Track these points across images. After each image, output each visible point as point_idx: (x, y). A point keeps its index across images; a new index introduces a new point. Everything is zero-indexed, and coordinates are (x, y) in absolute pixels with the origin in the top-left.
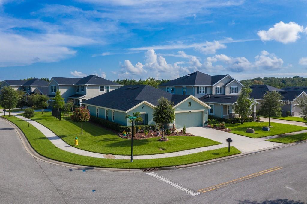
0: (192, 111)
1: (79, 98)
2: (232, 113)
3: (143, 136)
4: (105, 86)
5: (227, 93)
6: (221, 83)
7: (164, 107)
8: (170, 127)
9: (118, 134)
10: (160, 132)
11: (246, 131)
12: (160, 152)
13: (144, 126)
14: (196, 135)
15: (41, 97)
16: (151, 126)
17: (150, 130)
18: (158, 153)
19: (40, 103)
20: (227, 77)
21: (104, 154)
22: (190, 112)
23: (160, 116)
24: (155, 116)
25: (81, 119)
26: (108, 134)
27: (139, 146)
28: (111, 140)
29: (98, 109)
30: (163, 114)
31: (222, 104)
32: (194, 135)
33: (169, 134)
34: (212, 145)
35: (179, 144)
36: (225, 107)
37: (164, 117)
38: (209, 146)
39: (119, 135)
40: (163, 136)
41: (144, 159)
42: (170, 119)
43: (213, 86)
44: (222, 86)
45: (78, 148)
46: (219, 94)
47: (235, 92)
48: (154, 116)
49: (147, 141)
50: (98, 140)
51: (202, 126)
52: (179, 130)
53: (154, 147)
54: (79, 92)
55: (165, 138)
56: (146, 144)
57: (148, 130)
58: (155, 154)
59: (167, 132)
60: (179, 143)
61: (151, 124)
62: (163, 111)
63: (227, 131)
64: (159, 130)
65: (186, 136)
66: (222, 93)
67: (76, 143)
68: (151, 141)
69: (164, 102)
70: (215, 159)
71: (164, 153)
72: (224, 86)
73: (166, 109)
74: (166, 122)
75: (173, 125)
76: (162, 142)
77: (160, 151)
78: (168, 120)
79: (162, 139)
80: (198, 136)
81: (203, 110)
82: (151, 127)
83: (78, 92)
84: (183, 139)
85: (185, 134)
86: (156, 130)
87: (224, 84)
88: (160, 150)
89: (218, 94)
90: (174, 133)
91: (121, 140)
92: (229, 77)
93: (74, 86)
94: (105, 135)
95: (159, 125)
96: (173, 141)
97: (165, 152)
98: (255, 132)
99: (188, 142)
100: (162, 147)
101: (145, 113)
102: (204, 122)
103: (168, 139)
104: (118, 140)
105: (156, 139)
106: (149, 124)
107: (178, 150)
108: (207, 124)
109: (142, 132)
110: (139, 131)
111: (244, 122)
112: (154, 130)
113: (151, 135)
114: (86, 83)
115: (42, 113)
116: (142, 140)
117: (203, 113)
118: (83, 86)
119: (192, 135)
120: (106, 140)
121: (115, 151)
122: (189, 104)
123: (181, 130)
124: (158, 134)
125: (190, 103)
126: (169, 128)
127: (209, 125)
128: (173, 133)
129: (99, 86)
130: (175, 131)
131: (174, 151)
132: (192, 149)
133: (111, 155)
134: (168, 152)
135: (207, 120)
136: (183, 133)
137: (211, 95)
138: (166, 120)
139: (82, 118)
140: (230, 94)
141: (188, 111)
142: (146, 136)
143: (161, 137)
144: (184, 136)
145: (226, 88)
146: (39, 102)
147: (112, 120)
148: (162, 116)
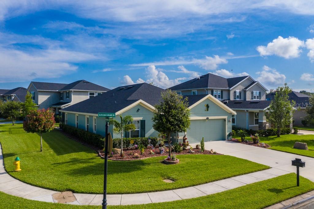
0: (210, 118)
1: (62, 106)
2: (262, 122)
3: (136, 154)
4: (96, 92)
5: (248, 99)
6: (240, 86)
7: (172, 104)
8: (179, 141)
9: (97, 151)
10: (164, 148)
11: (293, 147)
12: (165, 187)
13: (139, 139)
14: (221, 153)
15: (12, 105)
16: (150, 139)
17: (149, 145)
18: (162, 187)
19: (10, 112)
20: (248, 78)
21: (56, 190)
22: (207, 118)
23: (164, 120)
24: (156, 121)
25: (37, 128)
26: (82, 151)
27: (128, 174)
28: (81, 163)
29: (77, 116)
30: (170, 117)
31: (247, 111)
32: (218, 152)
33: (179, 152)
34: (256, 171)
35: (198, 169)
36: (251, 113)
37: (173, 122)
38: (252, 172)
39: (98, 153)
40: (170, 155)
41: (132, 206)
42: (182, 125)
43: (231, 89)
44: (241, 89)
45: (15, 178)
46: (239, 99)
47: (258, 98)
48: (154, 121)
49: (142, 163)
50: (60, 162)
51: (223, 139)
52: (192, 145)
53: (155, 175)
54: (63, 100)
55: (173, 159)
56: (139, 169)
57: (146, 146)
58: (156, 191)
59: (175, 148)
60: (198, 167)
61: (151, 135)
62: (170, 112)
63: (265, 147)
64: (162, 146)
65: (206, 155)
66: (242, 99)
67: (16, 167)
68: (149, 164)
69: (172, 96)
70: (280, 202)
71: (173, 189)
72: (245, 90)
73: (175, 108)
74: (175, 131)
75: (183, 138)
76: (168, 165)
77: (166, 184)
78: (179, 127)
79: (167, 160)
80: (225, 154)
81: (226, 117)
82: (150, 141)
83: (61, 99)
84: (202, 160)
85: (203, 151)
86: (157, 145)
87: (244, 88)
88: (165, 181)
89: (237, 99)
90: (186, 150)
91: (99, 162)
92: (250, 79)
93: (57, 92)
94: (76, 153)
95: (162, 137)
96: (187, 163)
97: (176, 185)
98: (309, 148)
99: (212, 165)
100: (169, 175)
101: (141, 118)
102: (227, 133)
103: (178, 160)
104: (93, 162)
105: (158, 160)
106: (147, 135)
107: (200, 181)
108: (231, 137)
109: (136, 149)
110: (131, 147)
111: (282, 134)
112: (154, 146)
113: (150, 153)
114: (72, 88)
115: (13, 125)
116: (134, 162)
117: (225, 121)
118: (67, 92)
119: (215, 153)
120: (75, 161)
121: (80, 184)
122: (205, 108)
123: (197, 146)
124: (161, 151)
125: (208, 106)
126: (177, 142)
127: (233, 139)
128: (184, 149)
129: (88, 92)
130: (188, 148)
131: (192, 183)
132: (224, 179)
133: (70, 193)
134: (181, 186)
135: (231, 131)
136: (200, 150)
137: (229, 101)
138: (175, 128)
139: (40, 125)
140: (252, 100)
141: (205, 118)
142: (142, 154)
143: (166, 157)
144: (202, 155)
145: (247, 93)
146: (8, 111)
147: (94, 131)
148: (168, 121)
